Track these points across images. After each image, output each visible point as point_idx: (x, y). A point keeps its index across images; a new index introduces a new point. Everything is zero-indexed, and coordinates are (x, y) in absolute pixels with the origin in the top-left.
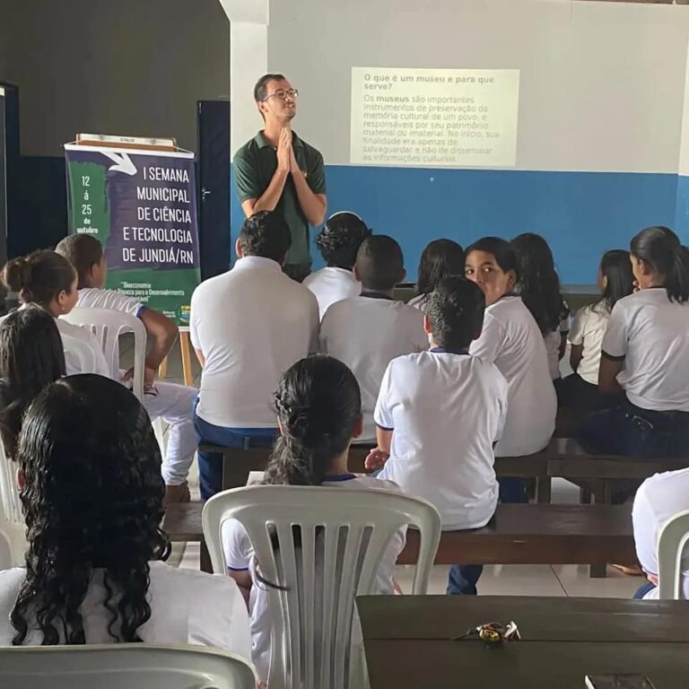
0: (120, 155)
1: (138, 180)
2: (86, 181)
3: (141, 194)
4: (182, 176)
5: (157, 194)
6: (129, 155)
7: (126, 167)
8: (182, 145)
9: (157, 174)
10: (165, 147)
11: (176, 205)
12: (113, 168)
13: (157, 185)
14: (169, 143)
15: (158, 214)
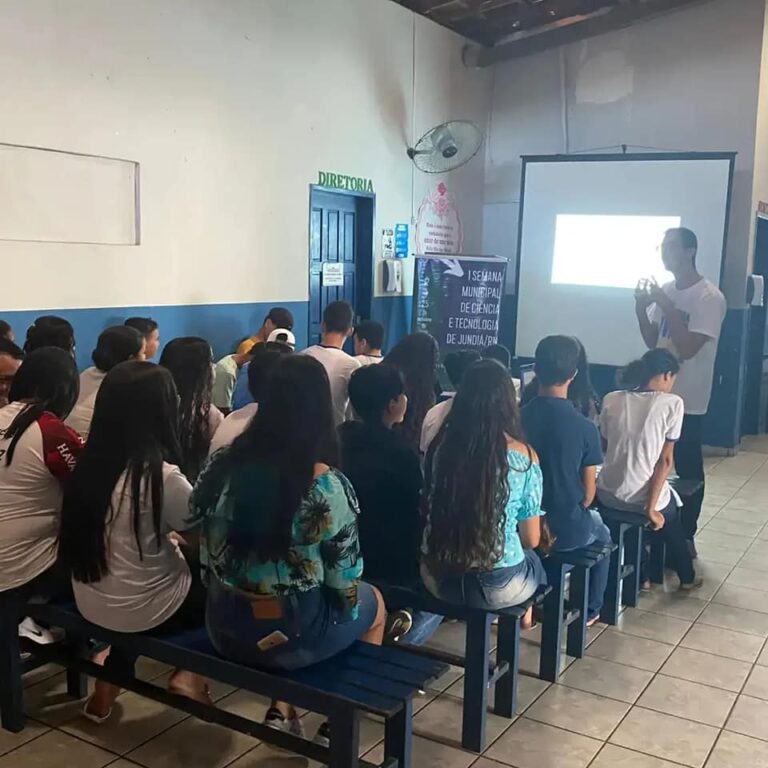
0: (452, 261)
3: (465, 292)
6: (460, 261)
12: (446, 272)
15: (475, 307)
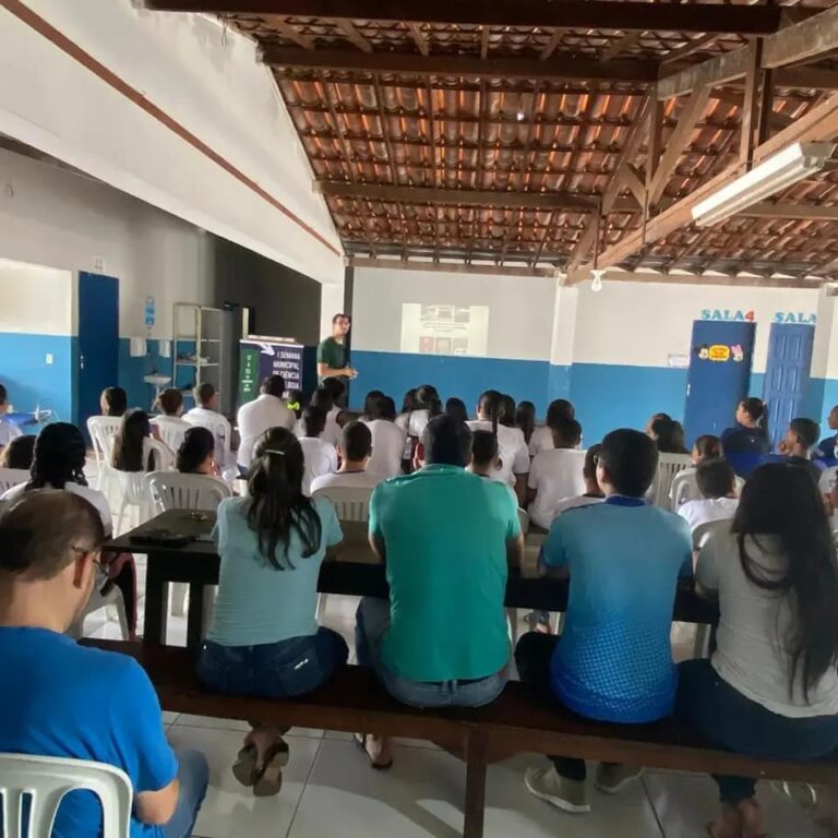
1: (274, 358)
2: (249, 358)
4: (297, 356)
5: (283, 365)
7: (271, 352)
8: (298, 341)
9: (285, 355)
10: (290, 342)
11: (293, 370)
13: (283, 360)
14: (292, 340)
